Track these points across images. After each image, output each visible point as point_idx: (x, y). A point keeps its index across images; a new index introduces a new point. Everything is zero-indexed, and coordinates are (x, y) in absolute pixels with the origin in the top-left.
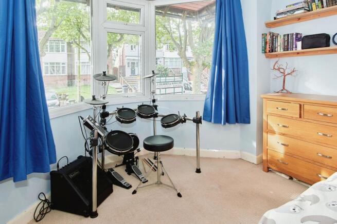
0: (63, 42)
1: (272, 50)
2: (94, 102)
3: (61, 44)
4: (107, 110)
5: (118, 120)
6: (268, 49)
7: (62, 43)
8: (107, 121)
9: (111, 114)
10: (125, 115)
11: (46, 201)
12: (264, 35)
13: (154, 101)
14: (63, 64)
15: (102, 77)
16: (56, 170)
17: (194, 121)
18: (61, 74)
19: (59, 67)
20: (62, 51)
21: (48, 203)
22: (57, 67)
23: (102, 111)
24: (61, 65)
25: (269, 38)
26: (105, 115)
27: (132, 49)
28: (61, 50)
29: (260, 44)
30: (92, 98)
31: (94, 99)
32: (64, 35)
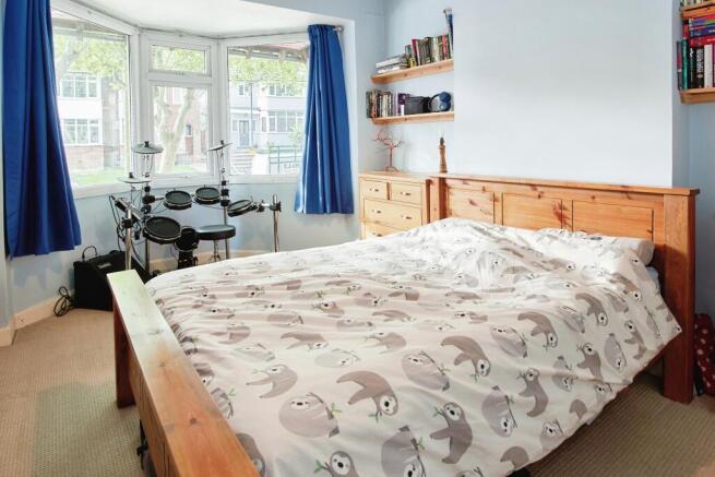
0: (93, 76)
1: (378, 115)
2: (131, 180)
3: (87, 81)
4: (151, 193)
5: (166, 205)
6: (374, 113)
7: (90, 79)
8: (152, 208)
9: (158, 199)
10: (177, 199)
11: (67, 297)
12: (369, 94)
13: (224, 183)
14: (92, 122)
15: (143, 149)
16: (81, 260)
17: (271, 208)
18: (90, 144)
19: (85, 128)
20: (91, 96)
21: (71, 301)
22: (79, 128)
23: (144, 194)
24: (89, 125)
25: (374, 98)
26: (149, 200)
27: (241, 94)
28: (88, 93)
29: (364, 107)
30: (128, 176)
31: (131, 176)
32: (93, 65)
